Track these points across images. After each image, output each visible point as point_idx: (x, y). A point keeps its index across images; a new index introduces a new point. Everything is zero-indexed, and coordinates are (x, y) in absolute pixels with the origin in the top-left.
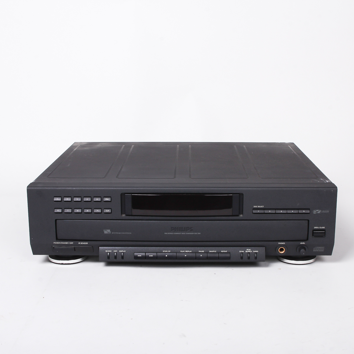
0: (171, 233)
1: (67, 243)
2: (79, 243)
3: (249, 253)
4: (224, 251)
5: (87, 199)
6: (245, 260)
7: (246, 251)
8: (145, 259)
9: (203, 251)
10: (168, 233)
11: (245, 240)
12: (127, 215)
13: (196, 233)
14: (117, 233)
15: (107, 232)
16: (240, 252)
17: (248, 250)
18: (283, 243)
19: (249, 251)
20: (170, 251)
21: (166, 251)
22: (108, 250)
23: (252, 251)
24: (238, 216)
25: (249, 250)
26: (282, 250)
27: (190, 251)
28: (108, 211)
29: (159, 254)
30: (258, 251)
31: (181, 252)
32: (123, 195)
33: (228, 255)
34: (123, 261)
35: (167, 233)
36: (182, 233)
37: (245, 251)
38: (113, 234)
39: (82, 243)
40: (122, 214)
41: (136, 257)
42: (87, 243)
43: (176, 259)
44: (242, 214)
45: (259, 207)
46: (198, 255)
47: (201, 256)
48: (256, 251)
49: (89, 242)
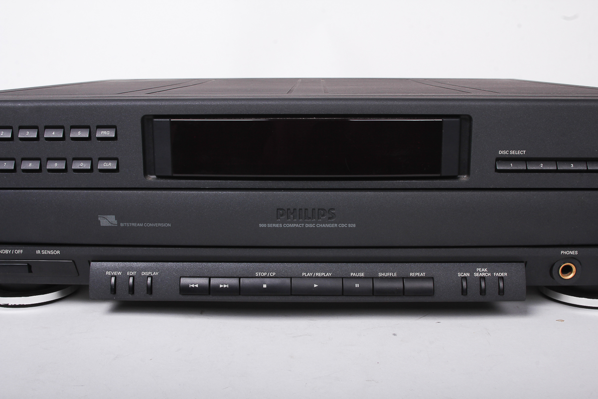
0: (277, 226)
1: (6, 252)
2: (38, 252)
3: (484, 278)
4: (418, 274)
5: (54, 133)
6: (473, 296)
7: (476, 275)
8: (209, 294)
9: (362, 275)
10: (270, 225)
11: (475, 245)
12: (159, 177)
13: (343, 225)
14: (134, 225)
15: (108, 221)
16: (460, 275)
17: (480, 269)
18: (572, 253)
19: (484, 274)
20: (274, 274)
21: (265, 274)
22: (111, 270)
23: (492, 275)
24: (455, 177)
25: (482, 272)
26: (567, 270)
27: (327, 274)
28: (110, 164)
29: (245, 281)
30: (506, 274)
31: (304, 277)
32: (149, 121)
33: (429, 285)
34: (151, 298)
35: (264, 225)
36: (307, 226)
37: (472, 274)
38: (125, 227)
39: (44, 252)
40: (146, 173)
41: (186, 290)
42: (58, 252)
43: (291, 295)
44: (468, 174)
45: (513, 152)
46: (347, 284)
47: (357, 285)
48: (502, 274)
49: (63, 248)
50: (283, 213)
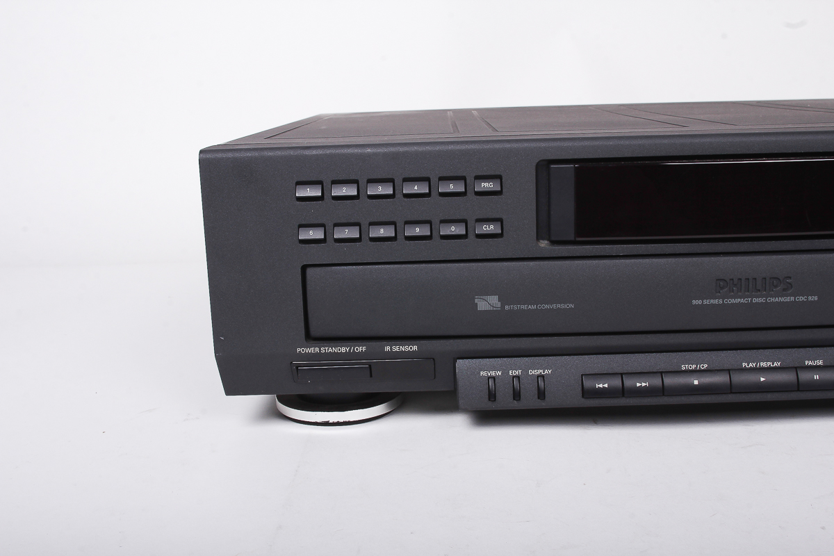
0: (716, 302)
1: (343, 350)
2: (387, 348)
5: (416, 188)
8: (623, 396)
9: (820, 363)
10: (706, 302)
12: (553, 242)
13: (802, 299)
14: (524, 307)
15: (487, 303)
20: (705, 366)
21: (693, 367)
22: (490, 370)
27: (775, 364)
28: (492, 227)
29: (670, 381)
31: (745, 370)
32: (545, 167)
34: (543, 405)
35: (700, 302)
36: (755, 300)
38: (510, 311)
39: (396, 349)
40: (539, 237)
41: (588, 393)
42: (415, 348)
43: (731, 393)
46: (804, 376)
47: (816, 377)
49: (422, 342)
50: (724, 285)
